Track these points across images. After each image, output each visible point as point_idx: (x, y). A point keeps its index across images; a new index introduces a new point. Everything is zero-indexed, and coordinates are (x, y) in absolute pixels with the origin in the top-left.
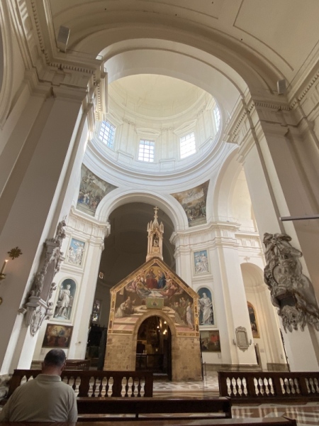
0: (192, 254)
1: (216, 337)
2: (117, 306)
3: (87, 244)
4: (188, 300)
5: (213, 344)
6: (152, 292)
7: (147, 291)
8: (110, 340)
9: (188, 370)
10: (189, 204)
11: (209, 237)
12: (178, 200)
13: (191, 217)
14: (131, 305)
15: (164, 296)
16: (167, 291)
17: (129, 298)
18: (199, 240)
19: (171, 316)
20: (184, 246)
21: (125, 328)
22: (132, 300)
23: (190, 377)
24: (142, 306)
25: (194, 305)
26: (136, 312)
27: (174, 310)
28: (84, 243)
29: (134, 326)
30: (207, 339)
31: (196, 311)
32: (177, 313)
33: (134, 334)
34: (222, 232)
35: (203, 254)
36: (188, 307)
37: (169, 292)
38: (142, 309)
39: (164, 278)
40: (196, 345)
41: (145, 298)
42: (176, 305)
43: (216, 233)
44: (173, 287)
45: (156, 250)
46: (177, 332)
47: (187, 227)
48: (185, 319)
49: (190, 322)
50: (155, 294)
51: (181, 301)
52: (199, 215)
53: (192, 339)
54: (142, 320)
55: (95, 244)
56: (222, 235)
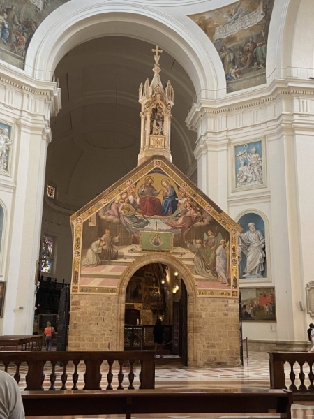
0: (232, 149)
1: (268, 298)
2: (86, 245)
3: (15, 130)
4: (220, 234)
5: (264, 309)
6: (151, 221)
7: (141, 220)
8: (77, 303)
9: (216, 350)
10: (231, 39)
11: (269, 113)
12: (205, 31)
13: (233, 71)
14: (111, 244)
15: (175, 228)
16: (181, 220)
17: (107, 231)
18: (247, 119)
19: (186, 262)
20: (215, 133)
21: (102, 283)
22: (112, 235)
23: (218, 360)
24: (133, 246)
25: (231, 244)
26: (122, 257)
27: (193, 252)
28: (10, 128)
29: (119, 280)
30: (252, 301)
31: (234, 255)
32: (198, 258)
33: (120, 293)
34: (296, 102)
35: (254, 150)
36: (220, 247)
37: (184, 221)
38: (132, 250)
39: (175, 195)
40: (233, 310)
41: (137, 232)
42: (197, 244)
43: (283, 104)
44: (191, 212)
45: (157, 142)
46: (198, 288)
47: (223, 92)
48: (213, 267)
49: (221, 273)
50: (157, 225)
51: (206, 237)
52: (252, 64)
53: (226, 301)
54: (134, 270)
55: (33, 128)
56: (296, 110)
